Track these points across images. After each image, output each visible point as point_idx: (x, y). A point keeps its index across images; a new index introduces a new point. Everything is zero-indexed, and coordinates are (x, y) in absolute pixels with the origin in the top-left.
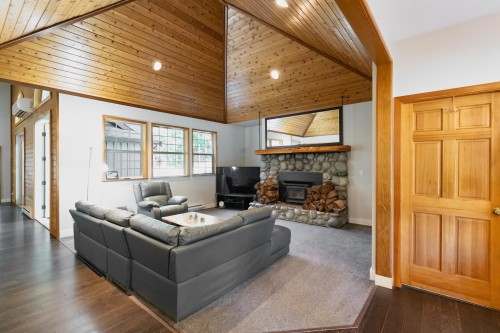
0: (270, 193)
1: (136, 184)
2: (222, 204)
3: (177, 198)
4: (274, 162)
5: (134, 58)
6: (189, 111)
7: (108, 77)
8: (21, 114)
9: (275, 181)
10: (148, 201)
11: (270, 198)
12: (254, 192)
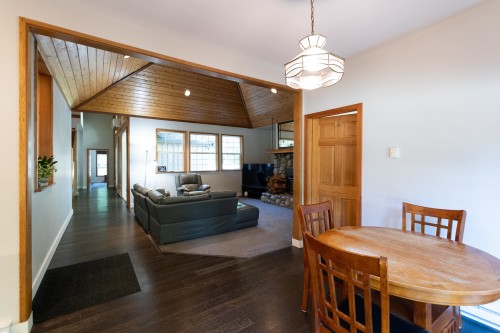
0: (276, 185)
1: (177, 175)
2: (246, 194)
3: (205, 186)
4: (283, 160)
5: (171, 90)
6: (218, 121)
7: (157, 104)
8: (115, 129)
9: (283, 176)
10: (184, 187)
11: (276, 189)
12: (265, 184)
